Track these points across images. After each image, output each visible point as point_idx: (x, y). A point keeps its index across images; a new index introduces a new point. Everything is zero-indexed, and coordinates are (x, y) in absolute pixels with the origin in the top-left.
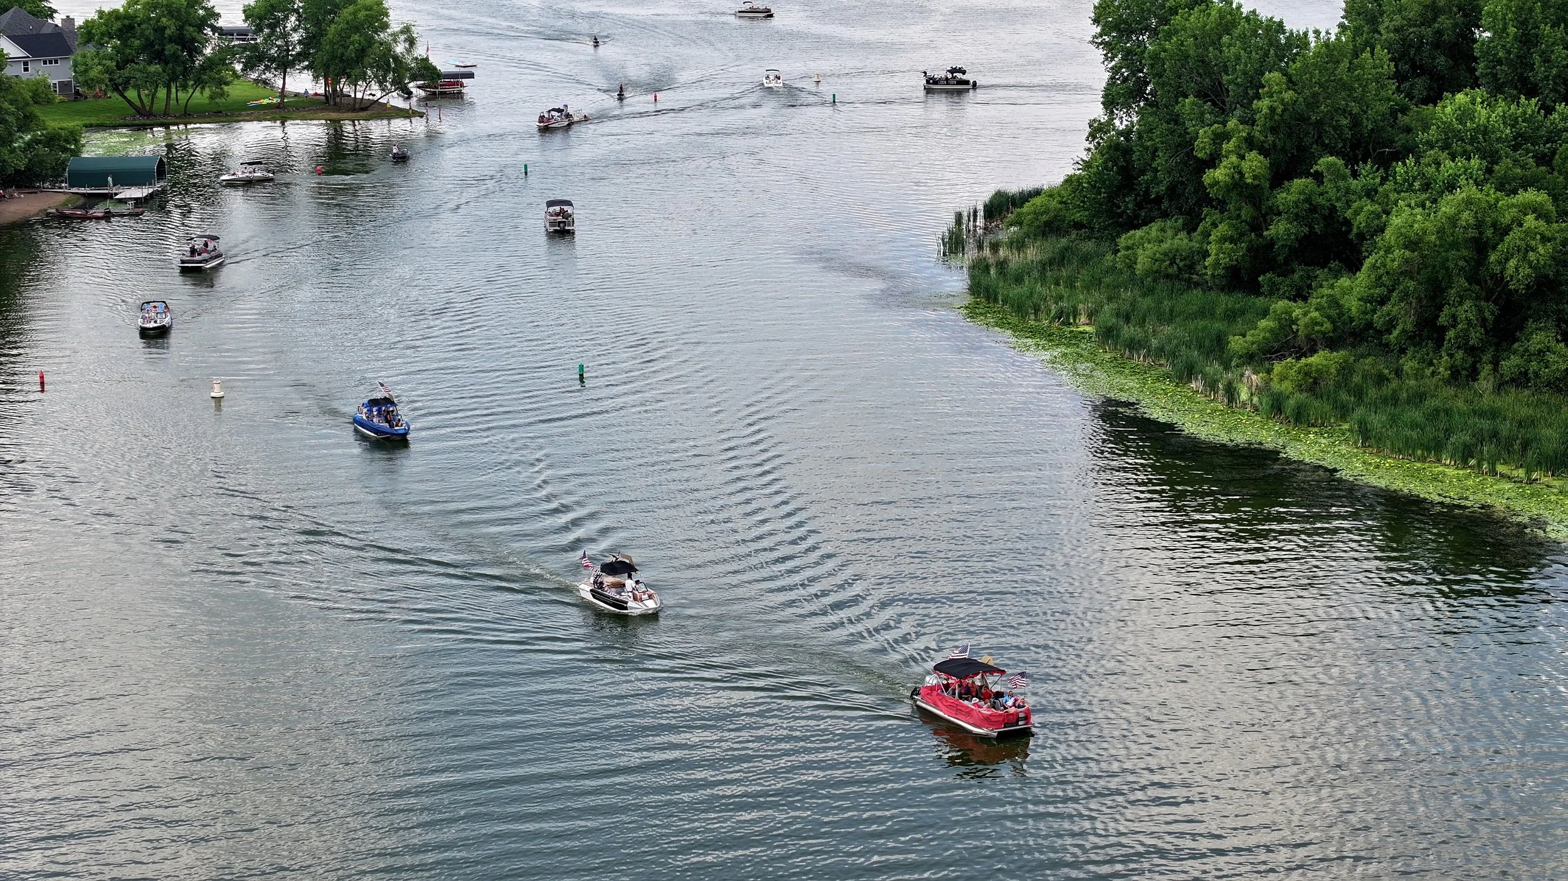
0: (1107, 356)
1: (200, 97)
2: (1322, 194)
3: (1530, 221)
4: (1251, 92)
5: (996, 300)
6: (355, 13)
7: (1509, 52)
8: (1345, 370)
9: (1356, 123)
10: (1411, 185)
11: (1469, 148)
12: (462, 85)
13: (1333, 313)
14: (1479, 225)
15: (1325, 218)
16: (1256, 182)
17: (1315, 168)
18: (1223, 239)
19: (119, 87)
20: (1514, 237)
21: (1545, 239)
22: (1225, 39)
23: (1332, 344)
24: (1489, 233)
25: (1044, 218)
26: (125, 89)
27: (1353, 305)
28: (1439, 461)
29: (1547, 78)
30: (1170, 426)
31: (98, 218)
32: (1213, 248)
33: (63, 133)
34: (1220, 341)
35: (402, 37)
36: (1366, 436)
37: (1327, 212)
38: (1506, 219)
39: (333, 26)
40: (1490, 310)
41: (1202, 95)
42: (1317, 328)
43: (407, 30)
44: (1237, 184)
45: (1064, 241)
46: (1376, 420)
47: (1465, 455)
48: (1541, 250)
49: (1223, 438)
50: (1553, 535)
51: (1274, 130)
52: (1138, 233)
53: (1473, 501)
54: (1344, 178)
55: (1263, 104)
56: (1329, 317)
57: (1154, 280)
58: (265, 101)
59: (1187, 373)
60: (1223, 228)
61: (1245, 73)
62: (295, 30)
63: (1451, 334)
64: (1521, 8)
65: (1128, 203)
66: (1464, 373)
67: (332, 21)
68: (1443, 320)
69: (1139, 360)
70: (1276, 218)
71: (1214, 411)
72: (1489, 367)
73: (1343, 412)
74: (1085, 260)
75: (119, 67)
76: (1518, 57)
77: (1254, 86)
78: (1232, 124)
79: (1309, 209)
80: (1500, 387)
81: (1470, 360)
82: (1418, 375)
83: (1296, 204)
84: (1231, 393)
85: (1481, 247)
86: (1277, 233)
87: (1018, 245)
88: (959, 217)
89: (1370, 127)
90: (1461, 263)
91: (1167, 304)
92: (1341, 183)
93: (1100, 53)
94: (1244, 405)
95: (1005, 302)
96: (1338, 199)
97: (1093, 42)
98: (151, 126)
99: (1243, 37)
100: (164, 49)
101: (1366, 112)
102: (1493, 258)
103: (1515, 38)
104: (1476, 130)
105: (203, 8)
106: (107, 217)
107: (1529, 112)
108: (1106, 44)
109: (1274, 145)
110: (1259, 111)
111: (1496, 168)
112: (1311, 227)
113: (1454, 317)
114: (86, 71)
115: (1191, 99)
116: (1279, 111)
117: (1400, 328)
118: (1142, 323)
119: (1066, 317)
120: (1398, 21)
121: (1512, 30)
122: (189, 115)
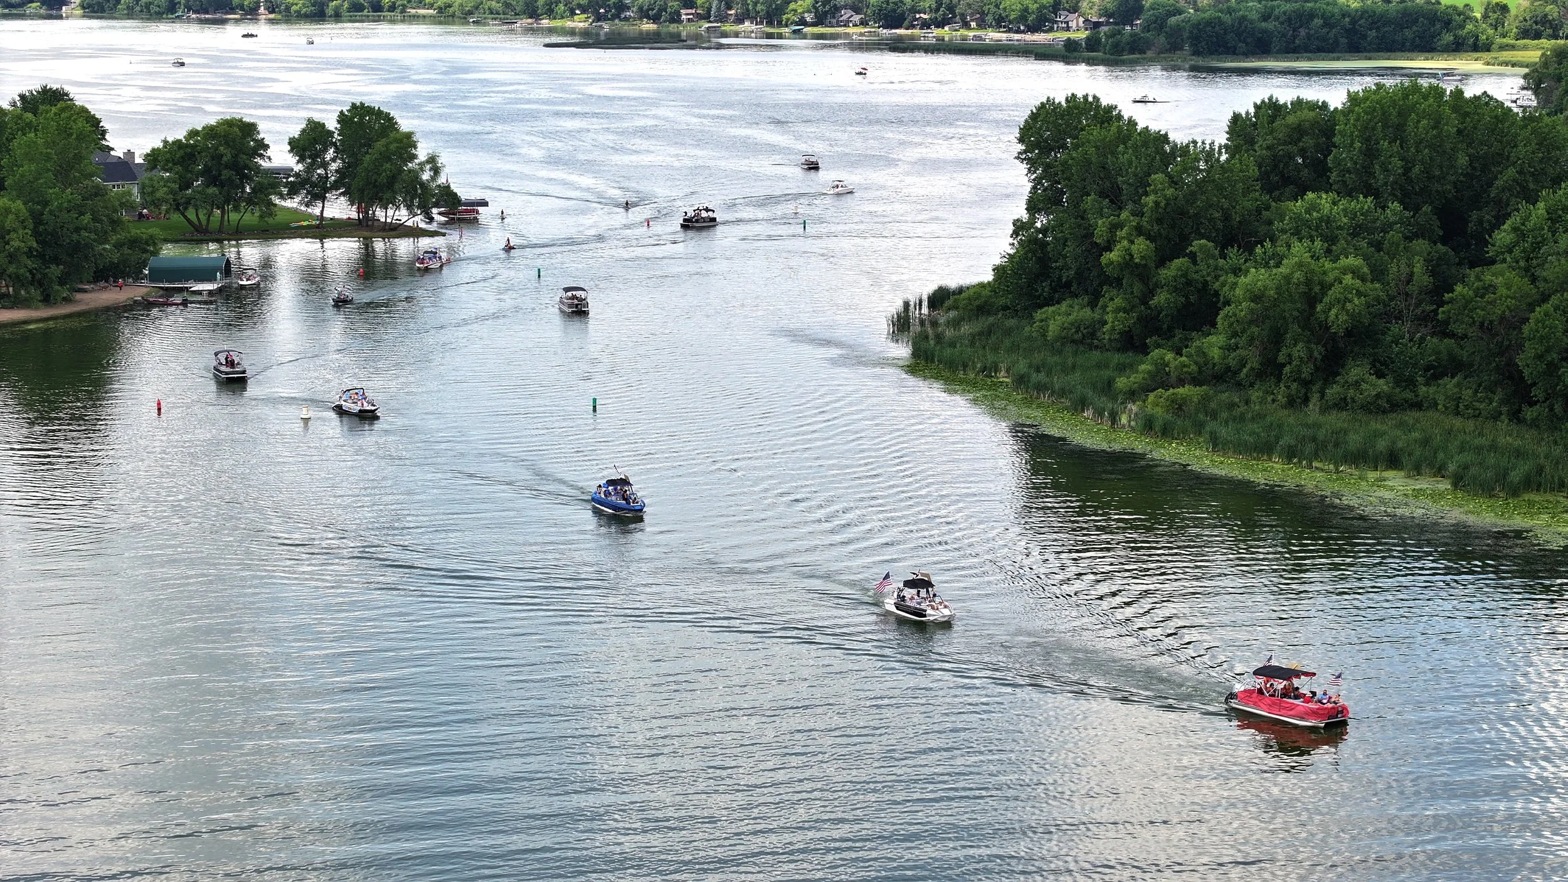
0: (1020, 397)
1: (250, 217)
2: (1197, 272)
3: (1348, 279)
4: (1140, 191)
5: (933, 361)
6: (387, 146)
7: (1356, 163)
8: (1205, 399)
9: (1227, 217)
10: (1267, 263)
11: (1314, 233)
12: (477, 212)
13: (1201, 360)
14: (1308, 282)
15: (1199, 291)
16: (1144, 262)
17: (1190, 248)
18: (1118, 310)
19: (179, 206)
20: (1334, 293)
21: (1359, 294)
22: (1121, 148)
23: (1196, 381)
24: (1317, 289)
25: (977, 303)
26: (186, 208)
27: (1215, 353)
28: (1270, 460)
29: (1386, 184)
30: (1064, 439)
31: (177, 304)
32: (1109, 318)
33: (144, 236)
34: (1110, 383)
35: (428, 167)
36: (1216, 444)
37: (1200, 286)
38: (1331, 277)
39: (368, 156)
40: (1318, 351)
41: (1102, 194)
42: (1185, 369)
43: (432, 160)
44: (1128, 263)
45: (991, 319)
46: (1223, 432)
47: (1290, 454)
48: (1356, 301)
49: (1104, 446)
50: (1346, 502)
51: (1159, 221)
52: (1051, 309)
53: (1290, 484)
54: (1213, 257)
55: (1150, 200)
56: (1196, 363)
57: (1062, 345)
58: (305, 223)
59: (1081, 405)
60: (1118, 301)
61: (1136, 175)
62: (334, 160)
63: (1287, 369)
64: (1366, 128)
65: (1045, 288)
66: (1299, 400)
67: (367, 153)
68: (1281, 358)
69: (1045, 398)
70: (1159, 290)
71: (1099, 430)
72: (1318, 395)
73: (1199, 427)
74: (1008, 332)
75: (181, 189)
76: (1364, 167)
77: (1142, 185)
78: (1124, 215)
79: (1185, 284)
80: (1324, 410)
81: (1303, 391)
82: (1263, 401)
83: (1175, 278)
84: (1114, 418)
85: (1312, 300)
86: (1159, 302)
87: (955, 323)
88: (906, 305)
89: (1238, 219)
90: (1295, 313)
91: (1070, 361)
92: (1211, 261)
93: (1023, 168)
94: (1123, 426)
95: (940, 361)
96: (1208, 274)
97: (1017, 158)
98: (207, 241)
99: (1135, 148)
100: (220, 175)
101: (1234, 208)
102: (1319, 308)
103: (1360, 151)
104: (1321, 219)
105: (253, 140)
106: (185, 303)
107: (1366, 207)
108: (1029, 161)
109: (1160, 234)
110: (1146, 205)
111: (1334, 248)
112: (1187, 297)
113: (1290, 355)
114: (153, 192)
115: (1093, 196)
116: (1162, 204)
117: (1248, 366)
118: (1049, 373)
119: (990, 370)
120: (1270, 140)
121: (1358, 145)
122: (240, 234)
